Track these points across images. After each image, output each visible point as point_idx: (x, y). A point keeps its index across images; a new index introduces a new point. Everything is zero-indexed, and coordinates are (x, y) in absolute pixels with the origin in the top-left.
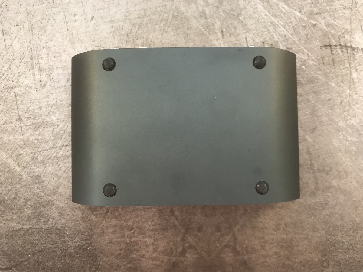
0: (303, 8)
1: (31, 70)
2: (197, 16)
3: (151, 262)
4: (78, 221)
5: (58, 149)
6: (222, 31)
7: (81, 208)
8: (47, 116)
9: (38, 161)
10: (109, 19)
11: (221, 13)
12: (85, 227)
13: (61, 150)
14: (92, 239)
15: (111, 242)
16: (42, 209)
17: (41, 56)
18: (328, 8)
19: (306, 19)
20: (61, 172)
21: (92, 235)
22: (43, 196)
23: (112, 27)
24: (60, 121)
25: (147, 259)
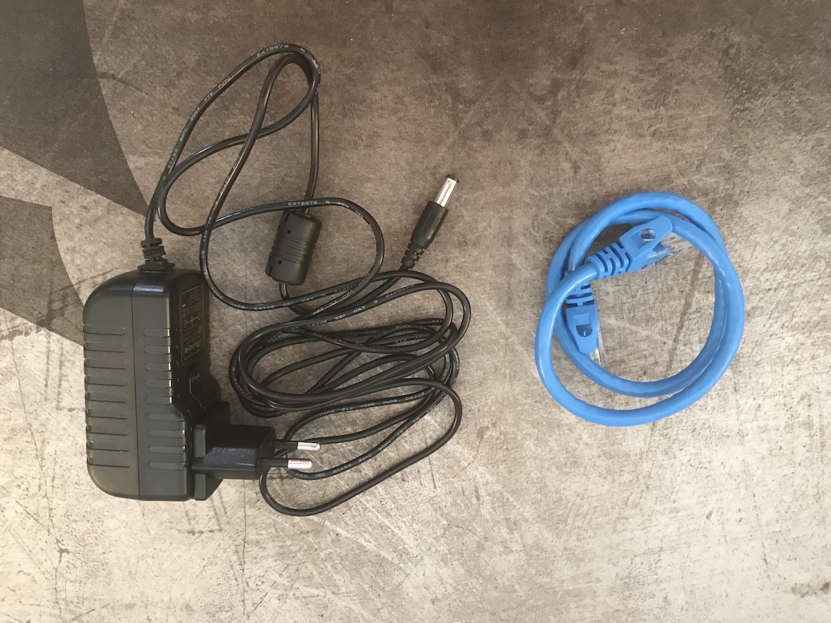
0: (333, 541)
1: (826, 424)
2: (524, 523)
3: (618, 67)
4: (757, 148)
5: (786, 284)
6: (478, 499)
7: (749, 171)
8: (802, 344)
9: (825, 259)
10: (680, 514)
11: (479, 529)
12: (743, 135)
13: (780, 281)
14: (731, 111)
15: (695, 107)
16: (823, 169)
17: (806, 448)
18: (288, 543)
19: (327, 523)
20: (783, 241)
21: (731, 121)
22: (820, 194)
23: (674, 502)
24: (779, 335)
25: (627, 74)
